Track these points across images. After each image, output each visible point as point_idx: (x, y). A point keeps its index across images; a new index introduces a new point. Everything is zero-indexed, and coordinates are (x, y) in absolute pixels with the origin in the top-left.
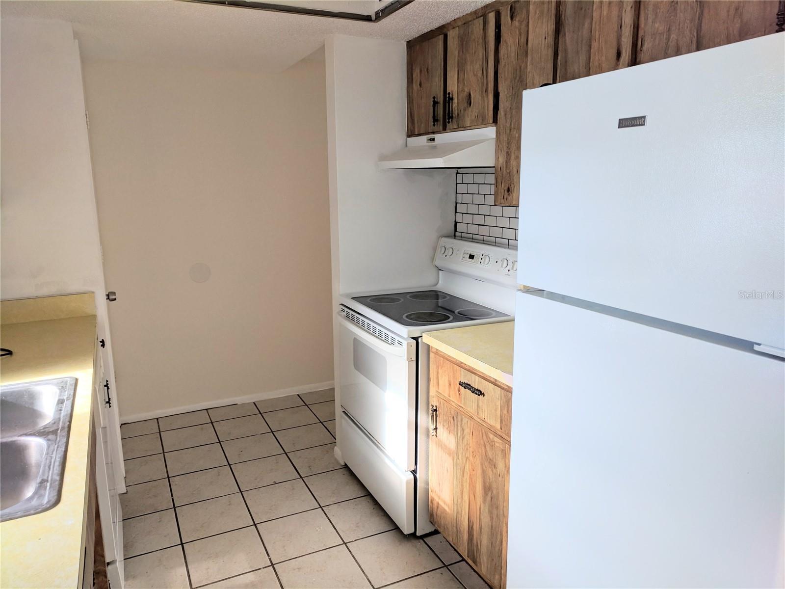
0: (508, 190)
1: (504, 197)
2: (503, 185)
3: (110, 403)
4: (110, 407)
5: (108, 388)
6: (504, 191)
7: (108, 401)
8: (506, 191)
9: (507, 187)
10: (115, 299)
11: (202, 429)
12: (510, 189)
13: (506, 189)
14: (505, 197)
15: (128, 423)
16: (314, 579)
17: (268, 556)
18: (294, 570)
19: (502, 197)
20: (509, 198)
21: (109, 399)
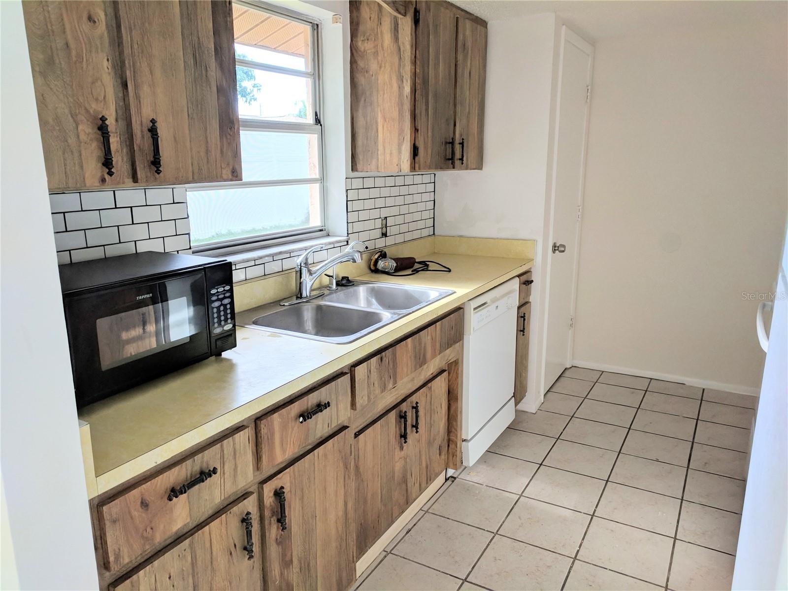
3: (524, 332)
4: (523, 335)
5: (524, 320)
7: (522, 329)
10: (563, 251)
11: (633, 393)
15: (578, 367)
16: (617, 546)
17: (596, 507)
18: (607, 529)
21: (524, 329)
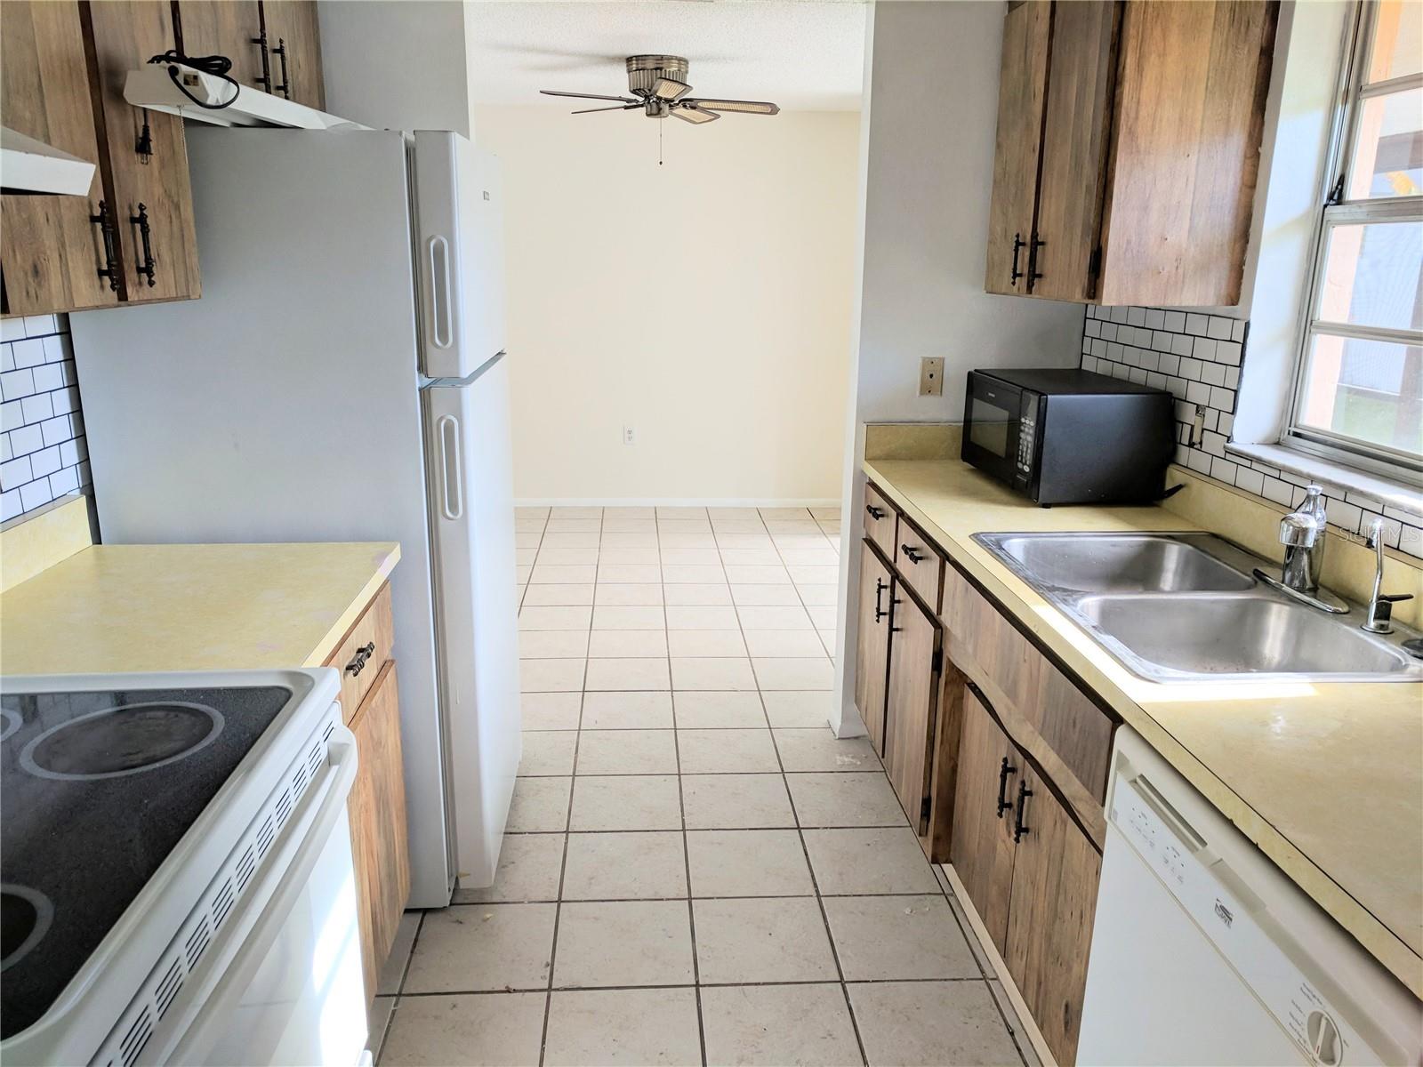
0: (36, 272)
1: (28, 293)
2: (18, 257)
6: (26, 274)
8: (29, 274)
9: (30, 262)
12: (39, 267)
13: (29, 267)
14: (32, 292)
19: (24, 294)
20: (42, 294)
